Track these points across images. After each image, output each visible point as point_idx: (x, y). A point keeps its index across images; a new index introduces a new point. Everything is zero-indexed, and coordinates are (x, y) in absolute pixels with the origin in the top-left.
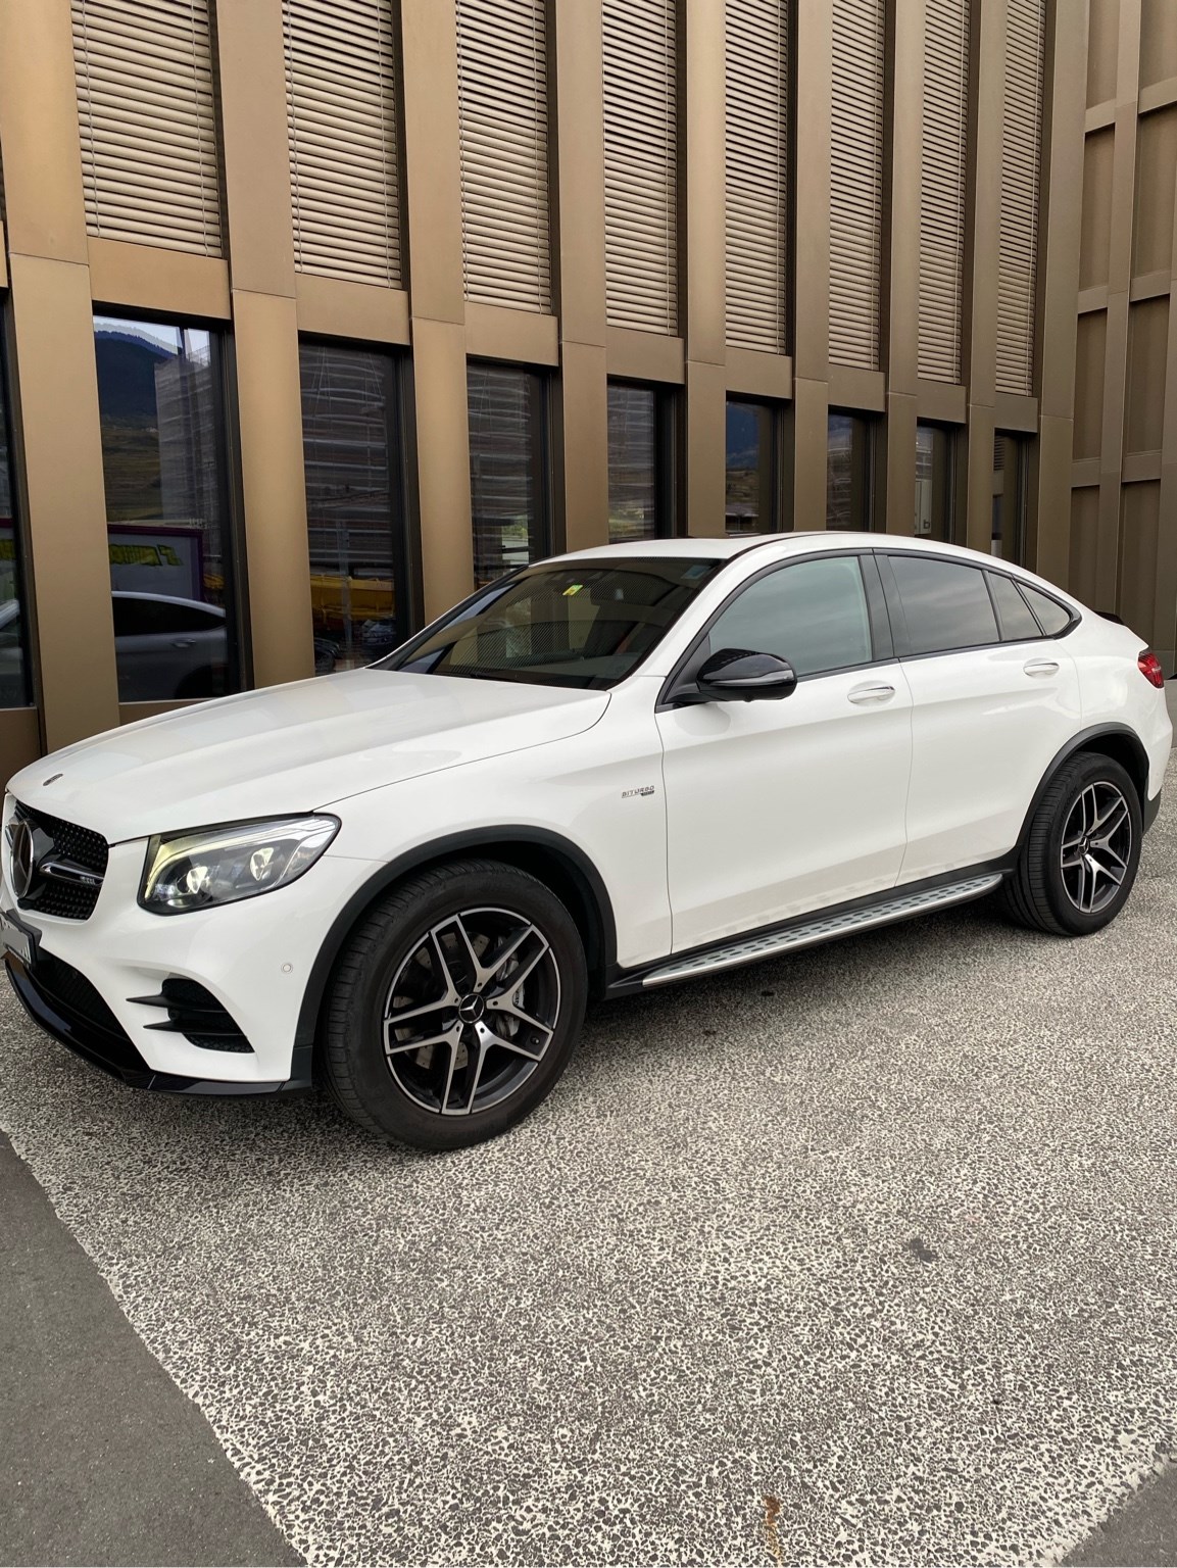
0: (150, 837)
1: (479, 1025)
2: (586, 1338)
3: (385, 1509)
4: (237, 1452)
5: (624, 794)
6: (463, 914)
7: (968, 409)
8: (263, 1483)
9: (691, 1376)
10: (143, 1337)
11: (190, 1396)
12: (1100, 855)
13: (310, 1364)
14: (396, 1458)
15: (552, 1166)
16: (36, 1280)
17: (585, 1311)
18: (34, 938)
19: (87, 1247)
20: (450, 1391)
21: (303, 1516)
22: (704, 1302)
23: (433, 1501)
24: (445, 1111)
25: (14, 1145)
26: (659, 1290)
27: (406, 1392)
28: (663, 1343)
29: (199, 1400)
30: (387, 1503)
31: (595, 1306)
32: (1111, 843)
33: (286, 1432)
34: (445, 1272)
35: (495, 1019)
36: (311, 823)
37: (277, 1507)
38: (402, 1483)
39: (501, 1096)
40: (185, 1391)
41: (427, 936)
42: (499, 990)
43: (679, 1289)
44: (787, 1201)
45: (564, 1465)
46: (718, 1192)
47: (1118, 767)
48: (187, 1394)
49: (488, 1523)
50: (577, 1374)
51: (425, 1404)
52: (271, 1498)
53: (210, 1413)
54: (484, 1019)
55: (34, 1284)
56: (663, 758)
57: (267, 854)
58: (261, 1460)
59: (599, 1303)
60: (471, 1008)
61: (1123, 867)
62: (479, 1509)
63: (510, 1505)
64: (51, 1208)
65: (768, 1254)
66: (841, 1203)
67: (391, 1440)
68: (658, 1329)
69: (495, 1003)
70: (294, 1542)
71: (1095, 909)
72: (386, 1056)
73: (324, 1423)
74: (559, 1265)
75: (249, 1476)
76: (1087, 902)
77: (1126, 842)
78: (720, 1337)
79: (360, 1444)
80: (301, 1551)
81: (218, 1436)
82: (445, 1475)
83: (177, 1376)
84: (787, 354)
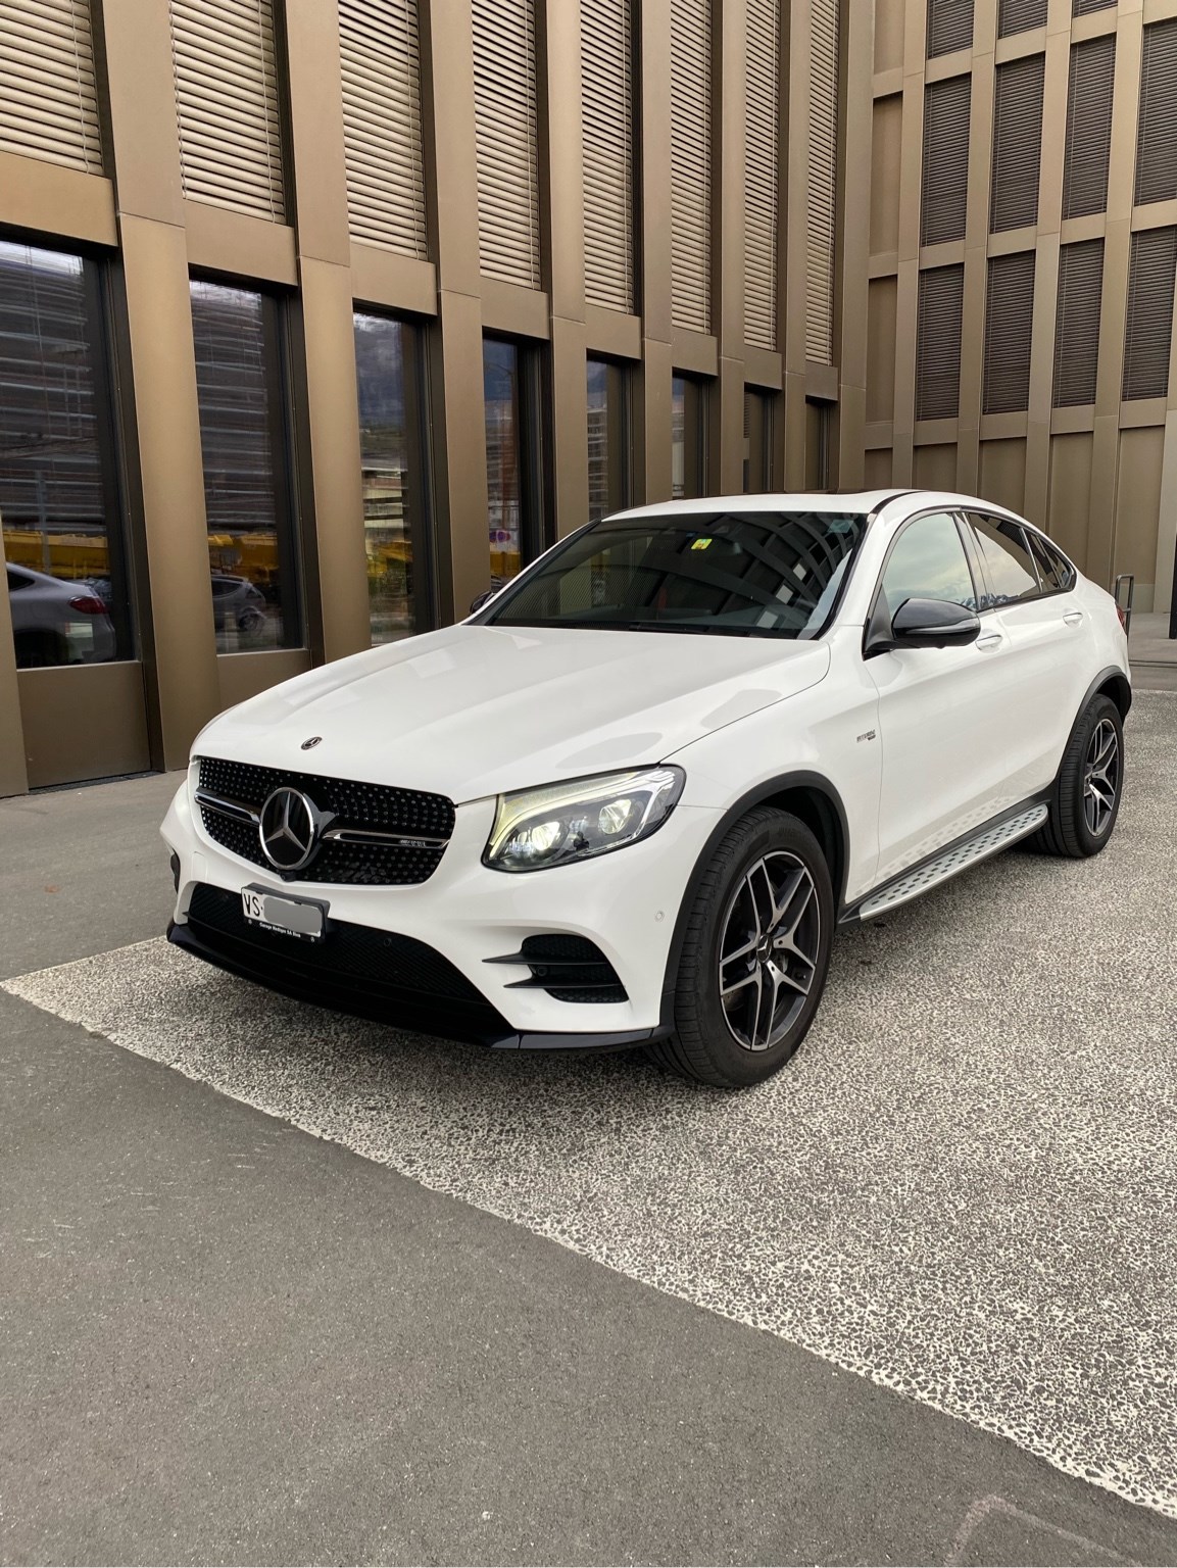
0: (498, 796)
1: (770, 964)
2: (1043, 1226)
3: (1030, 1388)
4: (850, 1364)
5: (859, 738)
6: (766, 857)
7: (784, 376)
8: (902, 1384)
9: (1161, 1244)
10: (645, 1281)
11: (751, 1324)
12: (1100, 785)
13: (829, 1282)
14: (993, 1345)
15: (858, 1090)
16: (479, 1246)
17: (1019, 1206)
18: (324, 907)
19: (496, 1212)
20: (978, 1286)
21: (968, 1406)
22: (1108, 1185)
23: (1063, 1374)
24: (754, 1048)
25: (301, 1127)
26: (1063, 1180)
27: (940, 1292)
28: (1110, 1222)
29: (763, 1327)
30: (1025, 1383)
31: (1023, 1200)
32: (1108, 773)
33: (873, 1340)
34: (863, 1190)
35: (778, 955)
36: (656, 774)
37: (937, 1401)
38: (1019, 1364)
39: (785, 1029)
40: (741, 1321)
41: (745, 880)
42: (782, 929)
43: (1077, 1178)
44: (1087, 1096)
45: (1136, 1328)
46: (1021, 1095)
47: (1114, 705)
48: (746, 1324)
49: (1125, 1383)
50: (1067, 1256)
51: (967, 1299)
52: (925, 1395)
53: (785, 1334)
54: (771, 958)
55: (481, 1251)
56: (879, 703)
57: (625, 806)
58: (879, 1366)
59: (1025, 1197)
60: (764, 948)
61: (1112, 794)
62: (1105, 1373)
63: (1128, 1366)
64: (414, 1184)
65: (1117, 1139)
66: (1131, 1092)
67: (972, 1332)
68: (1095, 1210)
69: (780, 942)
70: (982, 1424)
71: (1100, 830)
72: (720, 997)
73: (897, 1327)
74: (956, 1171)
75: (880, 1377)
76: (1095, 829)
77: (1115, 771)
78: (1151, 1211)
79: (949, 1339)
80: (997, 1432)
81: (815, 1353)
82: (1049, 1353)
83: (719, 1310)
84: (635, 314)
